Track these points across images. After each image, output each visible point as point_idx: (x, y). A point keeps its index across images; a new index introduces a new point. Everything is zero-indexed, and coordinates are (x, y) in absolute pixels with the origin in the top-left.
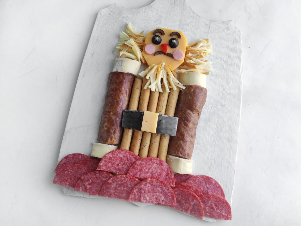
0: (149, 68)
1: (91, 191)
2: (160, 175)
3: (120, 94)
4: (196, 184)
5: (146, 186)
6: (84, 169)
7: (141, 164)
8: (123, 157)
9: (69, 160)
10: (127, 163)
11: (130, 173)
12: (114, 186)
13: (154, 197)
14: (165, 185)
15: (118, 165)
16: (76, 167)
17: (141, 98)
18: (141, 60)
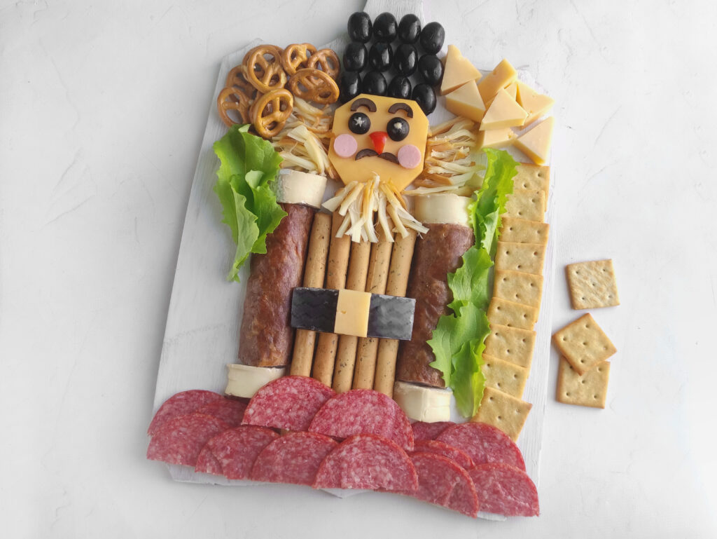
0: (346, 190)
1: (232, 470)
2: (381, 427)
3: (283, 254)
4: (461, 443)
5: (352, 454)
6: (214, 423)
7: (337, 406)
8: (299, 392)
9: (177, 405)
10: (307, 405)
11: (315, 428)
12: (282, 458)
13: (370, 477)
14: (392, 449)
15: (287, 411)
16: (195, 420)
17: (330, 259)
18: (326, 172)
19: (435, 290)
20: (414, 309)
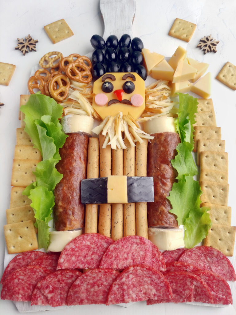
1: (55, 301)
2: (144, 258)
5: (129, 279)
6: (40, 271)
7: (115, 249)
8: (91, 243)
9: (18, 262)
10: (97, 251)
11: (103, 265)
12: (85, 288)
13: (142, 293)
14: (155, 273)
15: (85, 257)
16: (28, 270)
18: (93, 115)
19: (163, 170)
20: (153, 183)
